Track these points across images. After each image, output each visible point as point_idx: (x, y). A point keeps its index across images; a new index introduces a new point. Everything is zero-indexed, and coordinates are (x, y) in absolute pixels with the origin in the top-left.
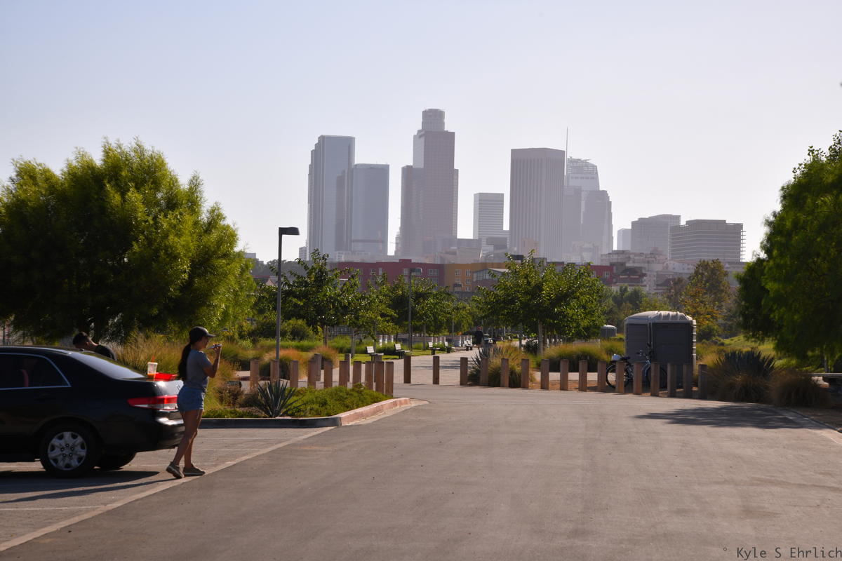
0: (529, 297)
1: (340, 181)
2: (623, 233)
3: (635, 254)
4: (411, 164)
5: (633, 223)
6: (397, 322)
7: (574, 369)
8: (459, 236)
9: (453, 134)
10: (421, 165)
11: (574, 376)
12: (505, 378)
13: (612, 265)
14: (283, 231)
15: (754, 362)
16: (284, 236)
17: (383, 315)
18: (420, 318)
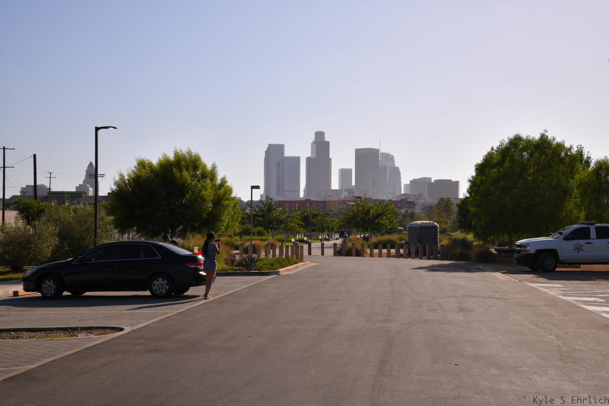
0: (364, 215)
1: (278, 164)
2: (406, 186)
3: (412, 195)
4: (310, 156)
5: (411, 181)
6: (304, 227)
7: (385, 247)
8: (333, 188)
9: (328, 143)
10: (315, 157)
11: (385, 251)
12: (354, 252)
13: (401, 200)
14: (253, 187)
15: (465, 243)
16: (253, 190)
17: (298, 225)
18: (315, 226)
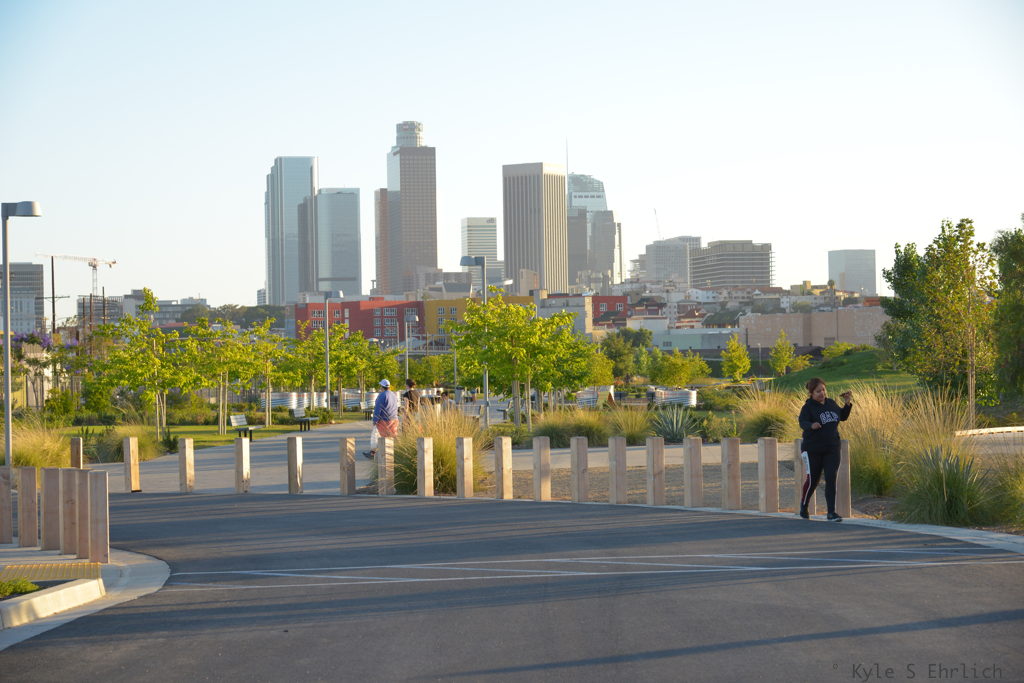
1: (302, 209)
4: (385, 187)
5: (648, 248)
8: (441, 268)
10: (397, 188)
16: (10, 219)
